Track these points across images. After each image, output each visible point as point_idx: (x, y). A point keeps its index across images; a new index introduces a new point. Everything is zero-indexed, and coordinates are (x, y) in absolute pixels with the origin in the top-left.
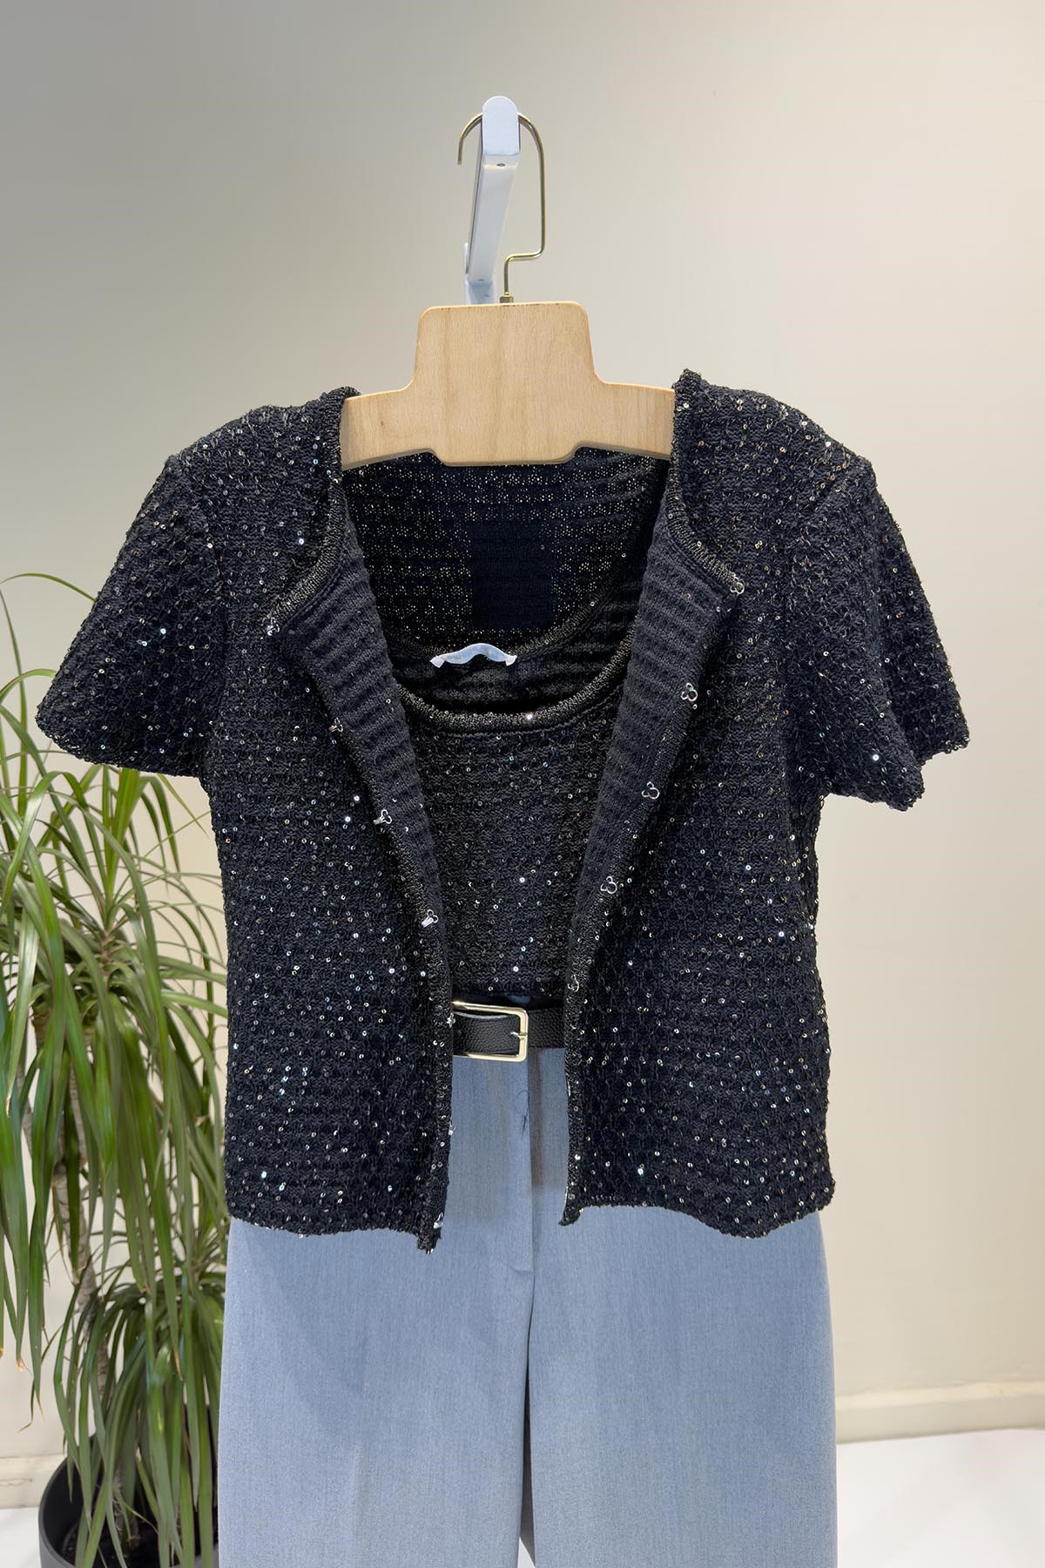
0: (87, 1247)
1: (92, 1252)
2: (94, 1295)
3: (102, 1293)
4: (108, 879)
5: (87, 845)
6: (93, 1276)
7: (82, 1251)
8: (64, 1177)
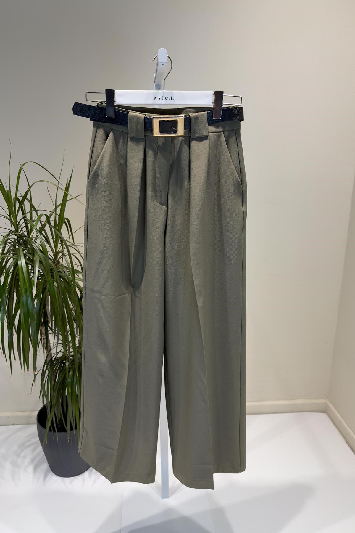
0: (50, 346)
1: (51, 348)
2: (52, 358)
3: (53, 359)
4: (56, 246)
5: (50, 237)
6: (51, 354)
7: (49, 347)
8: (44, 327)
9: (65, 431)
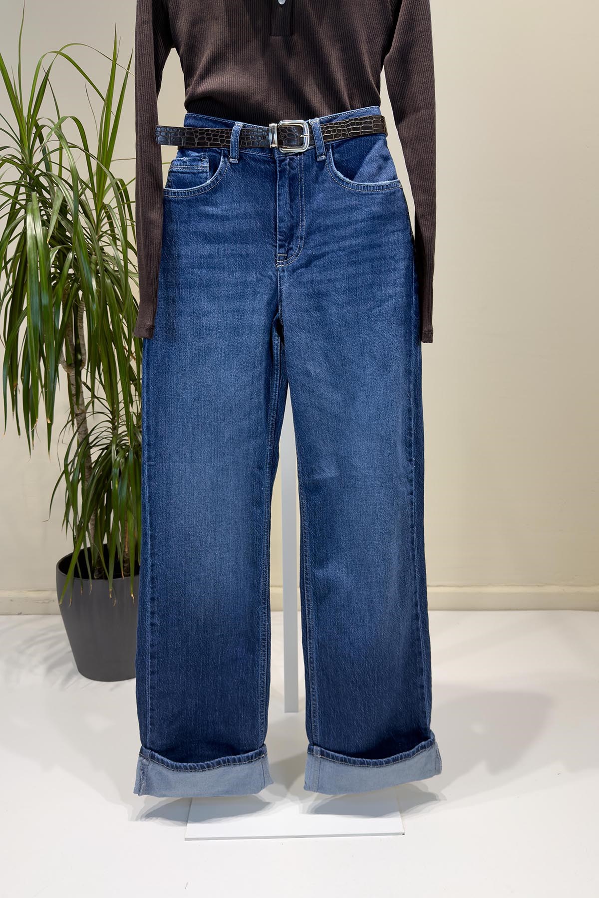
8: (74, 369)
9: (106, 578)
